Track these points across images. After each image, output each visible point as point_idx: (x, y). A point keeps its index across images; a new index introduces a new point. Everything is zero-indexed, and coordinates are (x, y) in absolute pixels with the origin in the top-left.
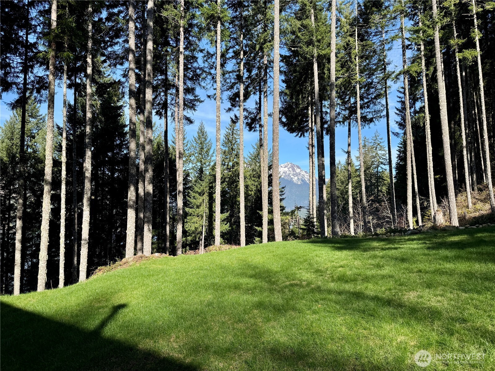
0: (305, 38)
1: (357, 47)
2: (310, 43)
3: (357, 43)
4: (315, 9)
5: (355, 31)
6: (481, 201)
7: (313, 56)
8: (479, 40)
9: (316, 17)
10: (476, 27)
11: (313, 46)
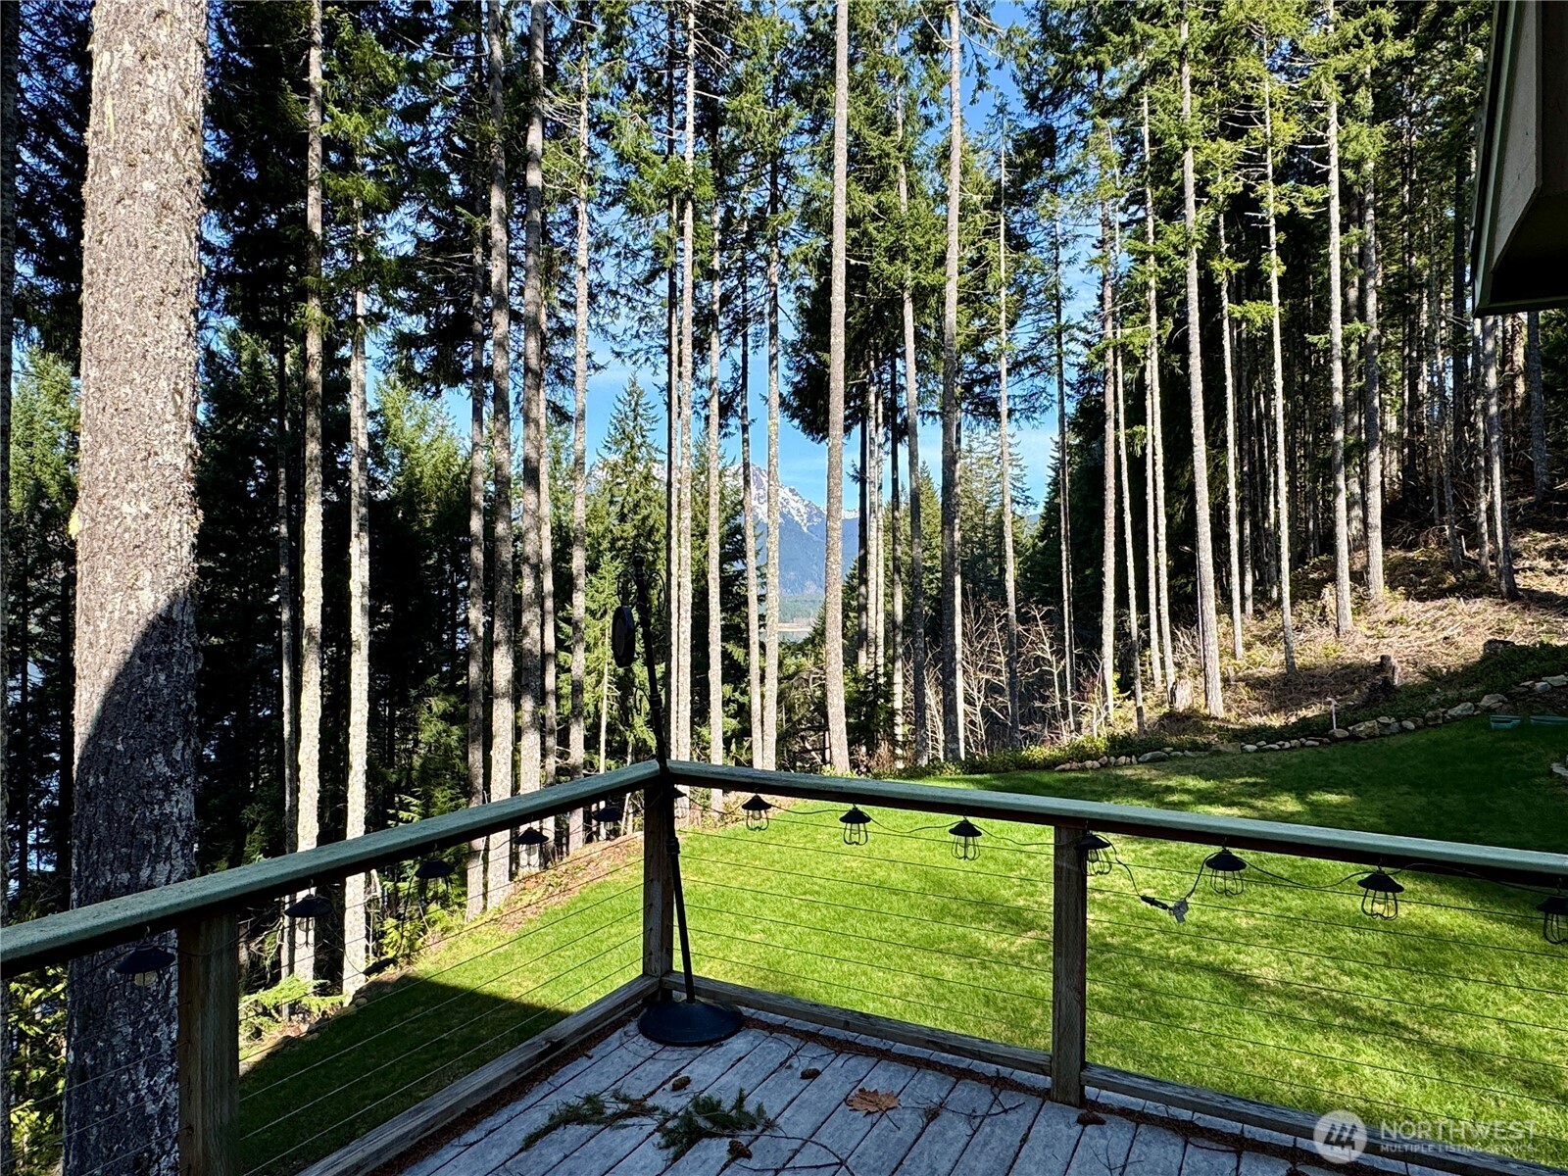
0: (884, 239)
1: (1003, 263)
2: (895, 253)
3: (1002, 255)
4: (909, 166)
5: (999, 223)
6: (1263, 641)
7: (902, 286)
8: (1279, 278)
9: (911, 186)
10: (1274, 246)
11: (904, 262)
